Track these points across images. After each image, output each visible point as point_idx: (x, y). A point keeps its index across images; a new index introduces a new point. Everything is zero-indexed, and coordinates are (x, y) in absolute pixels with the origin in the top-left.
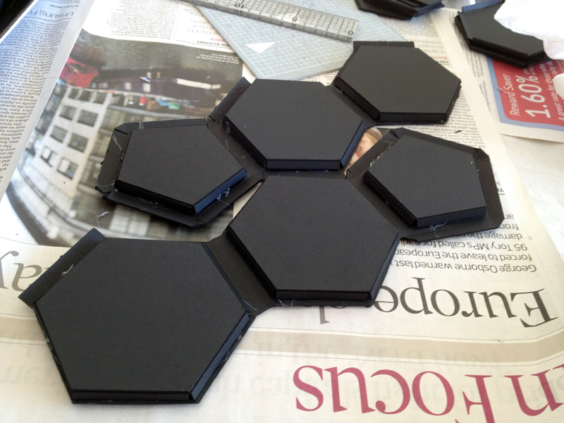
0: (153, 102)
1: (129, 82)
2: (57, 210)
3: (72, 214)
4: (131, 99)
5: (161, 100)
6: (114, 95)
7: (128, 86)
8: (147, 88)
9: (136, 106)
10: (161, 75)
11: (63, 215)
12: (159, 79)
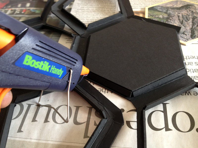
0: (29, 11)
1: (21, 4)
4: (19, 11)
5: (33, 9)
6: (12, 10)
7: (19, 5)
8: (28, 5)
9: (20, 13)
12: (35, 1)
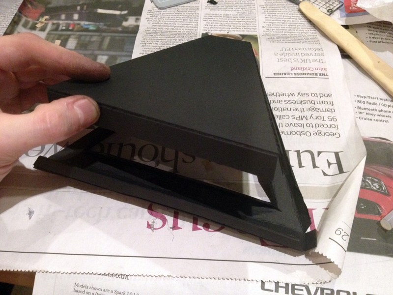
0: (79, 26)
1: (64, 14)
4: (64, 25)
5: (85, 24)
6: (53, 24)
7: (63, 17)
8: (76, 16)
9: (67, 30)
10: (87, 8)
12: (85, 10)
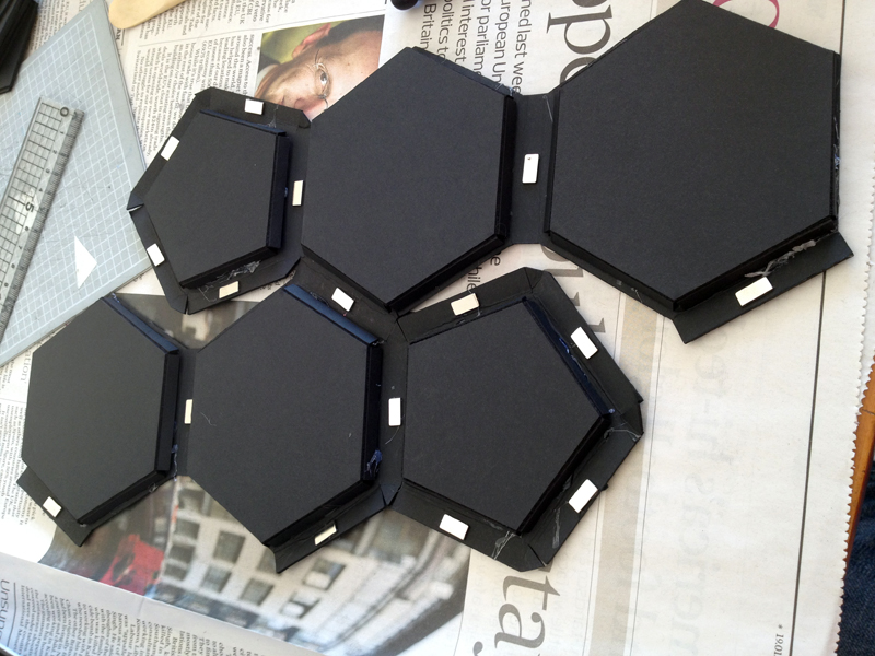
2: (400, 587)
3: (408, 562)
6: (181, 506)
11: (410, 577)
